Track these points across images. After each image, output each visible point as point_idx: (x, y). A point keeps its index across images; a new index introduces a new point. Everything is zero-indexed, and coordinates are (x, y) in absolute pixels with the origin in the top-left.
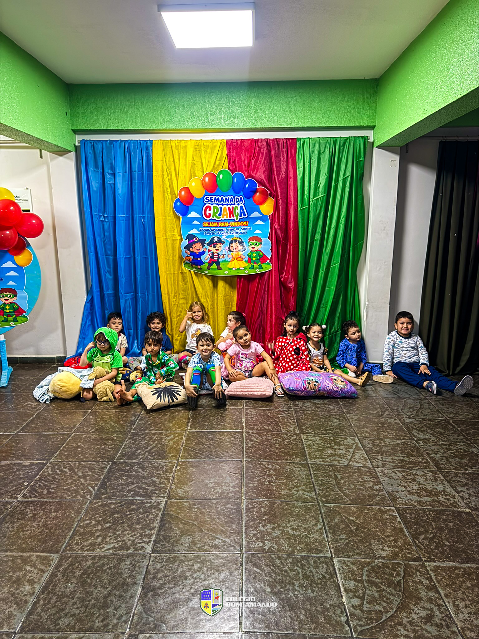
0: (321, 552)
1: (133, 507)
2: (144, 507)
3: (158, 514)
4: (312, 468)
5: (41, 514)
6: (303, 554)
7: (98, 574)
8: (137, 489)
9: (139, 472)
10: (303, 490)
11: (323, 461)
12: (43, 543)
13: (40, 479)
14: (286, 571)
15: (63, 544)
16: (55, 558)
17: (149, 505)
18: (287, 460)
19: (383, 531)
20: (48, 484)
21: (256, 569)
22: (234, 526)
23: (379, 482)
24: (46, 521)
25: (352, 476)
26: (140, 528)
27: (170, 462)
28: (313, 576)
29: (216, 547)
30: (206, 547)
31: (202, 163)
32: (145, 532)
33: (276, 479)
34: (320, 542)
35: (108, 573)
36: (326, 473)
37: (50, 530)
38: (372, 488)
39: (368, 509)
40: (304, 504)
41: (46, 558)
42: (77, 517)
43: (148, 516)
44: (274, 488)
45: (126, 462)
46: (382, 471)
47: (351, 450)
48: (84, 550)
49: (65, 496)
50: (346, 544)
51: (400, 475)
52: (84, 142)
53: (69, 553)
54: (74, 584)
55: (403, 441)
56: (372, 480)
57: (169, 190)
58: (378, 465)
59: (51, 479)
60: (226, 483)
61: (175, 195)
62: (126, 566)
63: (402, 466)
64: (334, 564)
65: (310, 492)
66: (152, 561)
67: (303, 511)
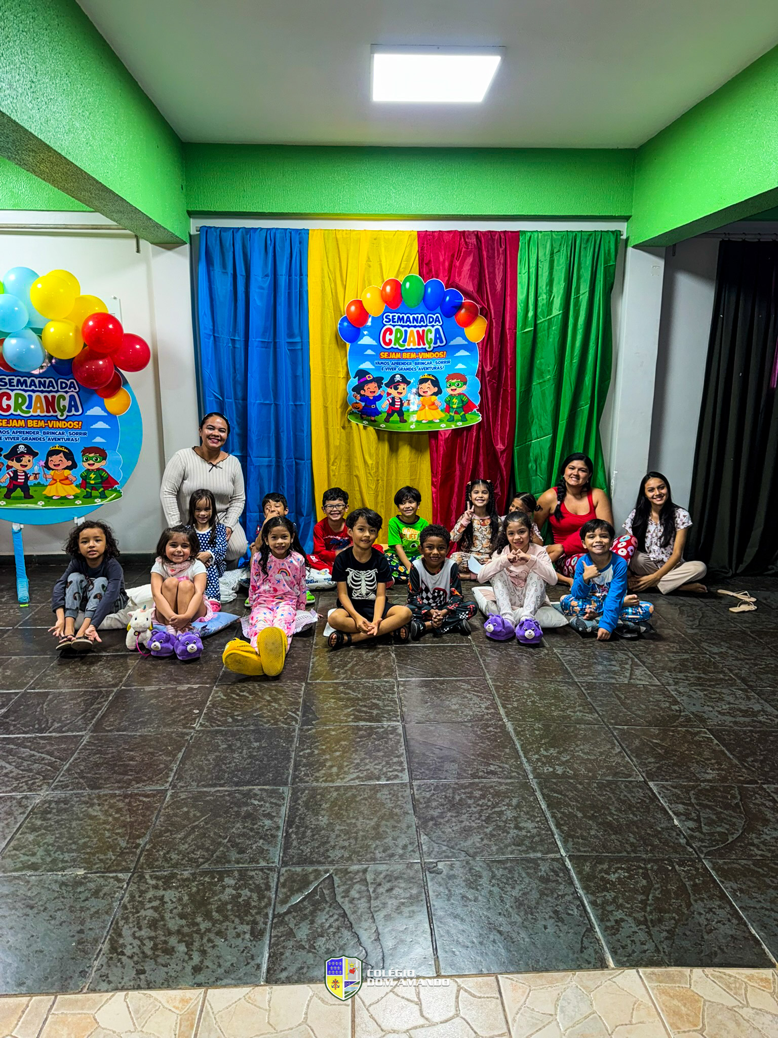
0: (630, 776)
1: (361, 733)
2: (376, 733)
3: (400, 740)
4: (583, 686)
5: (238, 745)
6: (610, 778)
7: (352, 806)
8: (356, 713)
9: (349, 693)
10: (580, 711)
11: (595, 679)
12: (260, 776)
13: (213, 705)
14: (593, 795)
15: (288, 776)
16: (287, 791)
17: (382, 730)
18: (546, 678)
19: (700, 754)
20: (229, 711)
21: (555, 795)
22: (507, 750)
23: (676, 702)
24: (250, 752)
25: (639, 696)
26: (383, 756)
27: (387, 682)
28: (629, 800)
29: (493, 773)
30: (481, 774)
31: (381, 265)
32: (391, 759)
33: (540, 699)
34: (624, 766)
35: (365, 805)
36: (602, 692)
37: (261, 761)
38: (669, 708)
39: (673, 731)
40: (589, 726)
41: (273, 791)
42: (291, 746)
43: (386, 743)
44: (542, 709)
45: (325, 683)
46: (676, 690)
47: (627, 666)
48: (321, 780)
49: (261, 723)
50: (658, 768)
51: (702, 694)
52: (205, 230)
53: (302, 785)
54: (326, 817)
55: (693, 655)
56: (666, 699)
57: (331, 304)
58: (668, 683)
59: (229, 705)
60: (474, 704)
61: (340, 311)
62: (385, 797)
63: (700, 683)
64: (651, 788)
65: (591, 713)
66: (417, 790)
67: (589, 733)
